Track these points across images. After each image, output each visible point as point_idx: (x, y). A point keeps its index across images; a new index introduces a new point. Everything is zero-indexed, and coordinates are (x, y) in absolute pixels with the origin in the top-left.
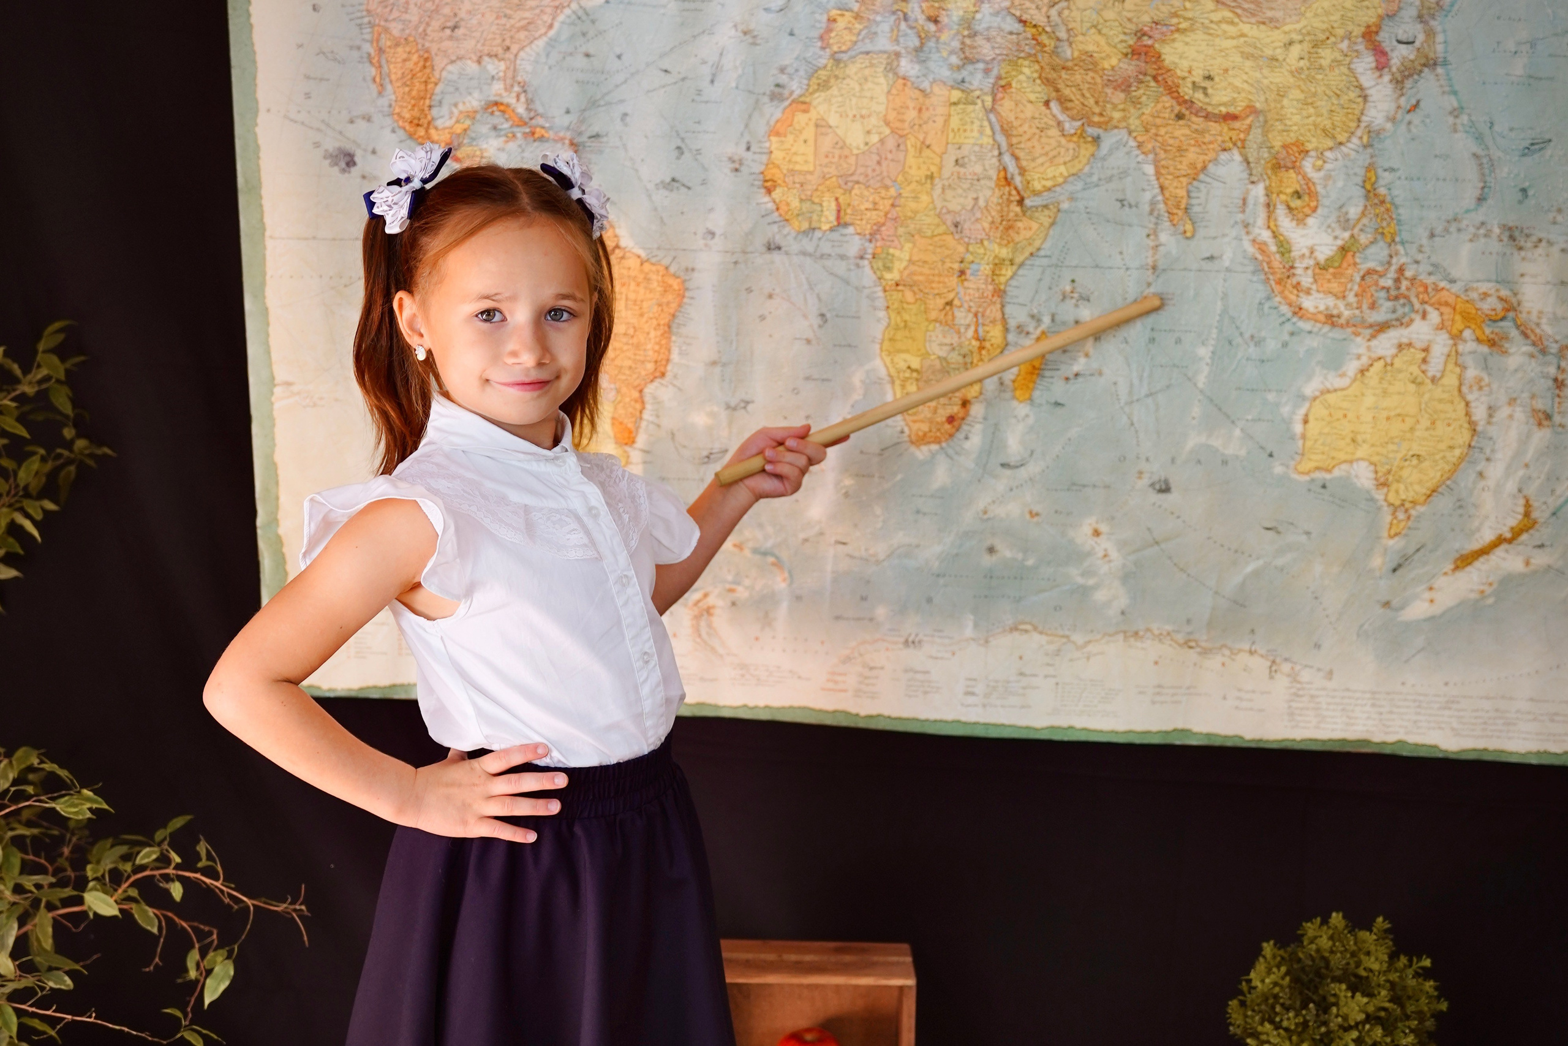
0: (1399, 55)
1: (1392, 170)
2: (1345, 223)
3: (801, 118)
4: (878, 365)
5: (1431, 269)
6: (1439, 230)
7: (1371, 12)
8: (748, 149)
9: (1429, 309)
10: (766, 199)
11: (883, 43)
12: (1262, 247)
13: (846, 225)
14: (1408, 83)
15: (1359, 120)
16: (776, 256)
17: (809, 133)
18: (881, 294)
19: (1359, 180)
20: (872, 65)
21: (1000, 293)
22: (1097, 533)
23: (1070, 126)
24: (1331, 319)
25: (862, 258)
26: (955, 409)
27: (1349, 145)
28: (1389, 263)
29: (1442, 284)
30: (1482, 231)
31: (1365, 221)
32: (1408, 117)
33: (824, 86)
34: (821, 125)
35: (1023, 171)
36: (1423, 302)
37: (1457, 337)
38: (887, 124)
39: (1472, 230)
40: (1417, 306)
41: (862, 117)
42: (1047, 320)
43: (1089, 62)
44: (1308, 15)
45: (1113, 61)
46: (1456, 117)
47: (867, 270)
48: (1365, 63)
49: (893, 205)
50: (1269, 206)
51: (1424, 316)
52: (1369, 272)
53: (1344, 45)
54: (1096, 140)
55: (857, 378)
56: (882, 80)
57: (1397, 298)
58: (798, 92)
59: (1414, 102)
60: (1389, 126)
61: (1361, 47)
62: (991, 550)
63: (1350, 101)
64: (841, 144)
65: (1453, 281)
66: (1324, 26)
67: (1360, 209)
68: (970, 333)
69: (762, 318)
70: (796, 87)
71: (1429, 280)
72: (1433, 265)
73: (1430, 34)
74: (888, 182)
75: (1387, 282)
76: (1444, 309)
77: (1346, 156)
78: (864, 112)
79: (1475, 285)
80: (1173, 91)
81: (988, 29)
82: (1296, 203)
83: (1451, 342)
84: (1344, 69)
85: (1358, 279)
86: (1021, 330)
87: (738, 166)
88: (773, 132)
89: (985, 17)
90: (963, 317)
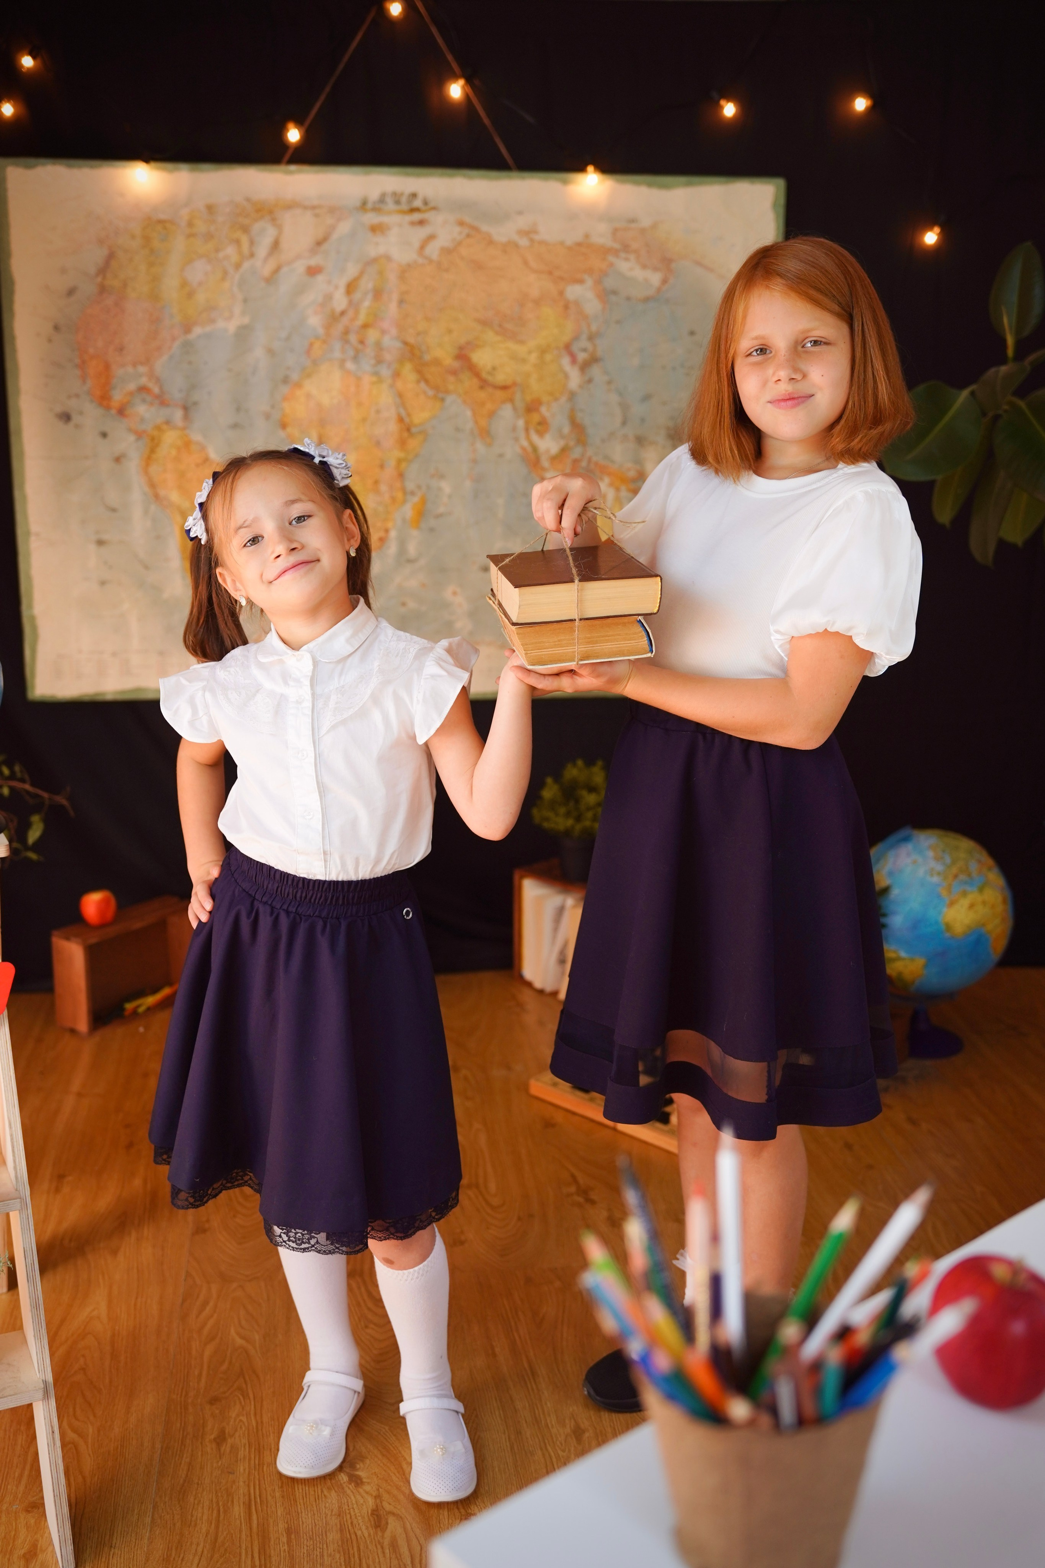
0: (582, 356)
1: (582, 411)
2: (562, 436)
3: (298, 392)
5: (604, 457)
6: (606, 439)
7: (568, 336)
8: (273, 408)
10: (283, 433)
11: (337, 354)
12: (524, 449)
14: (587, 370)
15: (565, 388)
17: (303, 399)
19: (568, 416)
20: (332, 365)
21: (401, 475)
22: (455, 593)
23: (431, 393)
26: (382, 534)
27: (562, 399)
28: (584, 455)
29: (609, 464)
30: (626, 439)
31: (572, 436)
32: (588, 385)
33: (309, 376)
34: (309, 396)
35: (409, 415)
37: (618, 490)
38: (341, 394)
39: (621, 438)
41: (329, 391)
42: (425, 488)
43: (437, 362)
44: (539, 338)
45: (448, 361)
46: (610, 385)
48: (566, 361)
49: (346, 434)
50: (527, 430)
52: (575, 460)
53: (556, 352)
54: (443, 400)
56: (338, 373)
58: (296, 380)
59: (590, 378)
60: (579, 390)
61: (564, 353)
62: (404, 604)
63: (561, 378)
64: (319, 404)
65: (614, 463)
66: (546, 343)
67: (569, 430)
68: (387, 496)
70: (295, 376)
71: (603, 463)
72: (605, 455)
73: (595, 346)
77: (561, 405)
78: (330, 388)
79: (624, 464)
80: (477, 375)
81: (388, 347)
82: (539, 428)
83: (615, 492)
84: (557, 363)
86: (413, 493)
87: (268, 416)
88: (285, 399)
89: (387, 341)
90: (383, 488)
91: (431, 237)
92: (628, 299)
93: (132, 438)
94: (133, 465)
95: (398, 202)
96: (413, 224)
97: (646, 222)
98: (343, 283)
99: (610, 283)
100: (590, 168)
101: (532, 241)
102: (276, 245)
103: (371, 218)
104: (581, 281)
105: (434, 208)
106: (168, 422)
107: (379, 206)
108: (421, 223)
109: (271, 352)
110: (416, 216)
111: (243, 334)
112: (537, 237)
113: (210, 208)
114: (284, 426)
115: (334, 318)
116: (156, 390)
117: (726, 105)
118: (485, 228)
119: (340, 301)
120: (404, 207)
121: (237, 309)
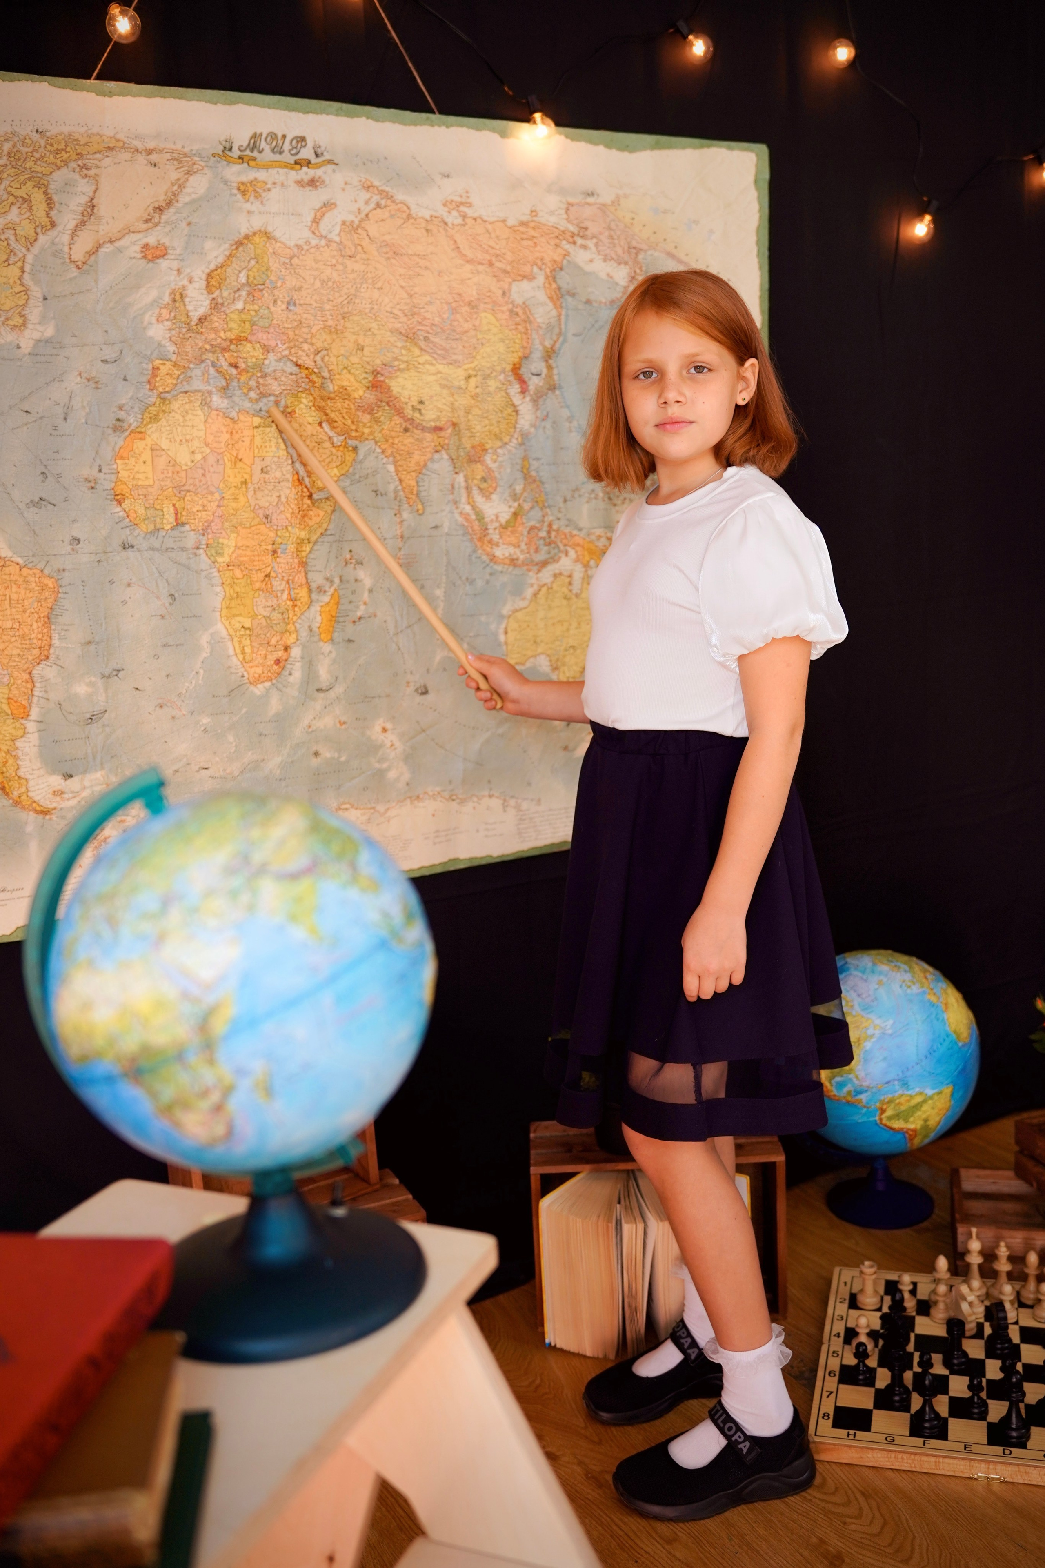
0: (534, 383)
1: (538, 459)
2: (515, 497)
3: (139, 445)
4: (220, 628)
5: (567, 523)
6: (568, 498)
7: (515, 355)
8: (100, 471)
9: (569, 549)
10: (118, 509)
11: (197, 384)
12: (466, 516)
13: (183, 524)
14: (541, 402)
15: (515, 427)
16: (130, 553)
17: (147, 455)
18: (216, 574)
19: (519, 467)
20: (190, 401)
21: (303, 564)
22: (385, 730)
23: (338, 440)
24: (513, 562)
25: (198, 548)
26: (280, 654)
27: (512, 444)
28: (543, 521)
29: (575, 532)
30: (593, 496)
31: (525, 494)
32: (543, 424)
33: (155, 419)
34: (155, 449)
35: (309, 474)
36: (565, 545)
38: (207, 445)
39: (587, 495)
40: (562, 548)
41: (187, 441)
42: (337, 580)
43: (344, 394)
44: (479, 357)
45: (360, 392)
46: (570, 422)
47: (203, 557)
48: (516, 388)
49: (218, 506)
50: (468, 488)
51: (567, 554)
52: (532, 528)
53: (502, 377)
54: (355, 449)
55: (204, 639)
56: (199, 412)
57: (549, 544)
58: (134, 425)
59: (545, 413)
60: (532, 430)
61: (511, 378)
62: (316, 754)
63: (510, 415)
64: (173, 463)
65: (580, 530)
66: (489, 365)
67: (522, 486)
68: (285, 596)
69: (124, 602)
70: (132, 420)
71: (567, 530)
72: (569, 520)
73: (550, 368)
74: (212, 489)
75: (543, 534)
76: (579, 549)
77: (510, 451)
78: (188, 437)
79: (593, 531)
80: (399, 412)
81: (275, 371)
82: (484, 485)
83: (583, 569)
84: (503, 394)
85: (525, 533)
86: (320, 590)
87: (92, 485)
88: (118, 456)
89: (271, 362)
90: (278, 585)
91: (328, 206)
92: (588, 302)
95: (277, 149)
96: (300, 183)
97: (606, 198)
98: (199, 273)
99: (565, 280)
100: (538, 116)
101: (464, 217)
102: (89, 210)
103: (236, 173)
104: (530, 278)
105: (330, 162)
107: (248, 154)
108: (313, 183)
109: (92, 381)
110: (306, 173)
111: (43, 353)
112: (469, 212)
114: (119, 498)
115: (189, 328)
117: (694, 41)
118: (399, 197)
119: (197, 302)
120: (288, 157)
121: (34, 314)
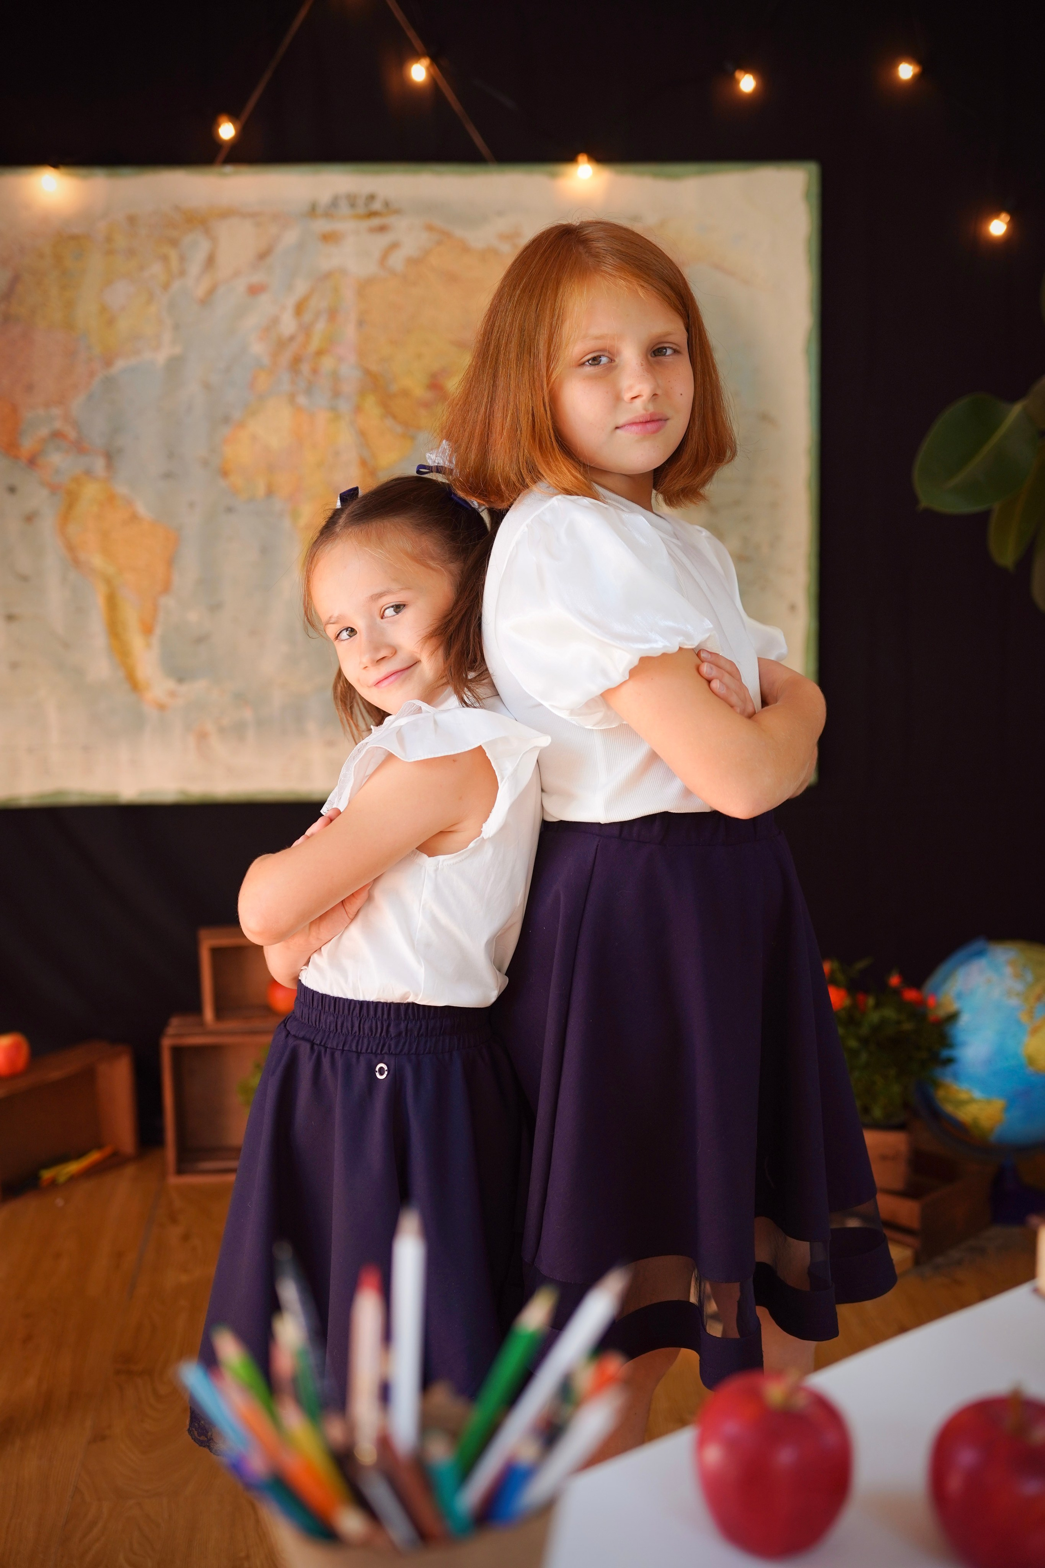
3: (242, 434)
10: (224, 481)
11: (286, 387)
13: (272, 494)
16: (233, 515)
17: (247, 441)
18: (296, 533)
20: (280, 400)
23: (399, 429)
25: (283, 513)
33: (254, 413)
34: (254, 438)
38: (292, 434)
41: (278, 431)
43: (405, 393)
45: (419, 391)
49: (299, 481)
54: (413, 438)
56: (287, 409)
58: (238, 418)
64: (266, 447)
69: (227, 553)
70: (237, 415)
78: (279, 428)
81: (346, 376)
87: (205, 463)
88: (226, 441)
89: (345, 370)
91: (394, 246)
93: (44, 493)
94: (48, 524)
95: (353, 205)
96: (372, 230)
98: (291, 302)
100: (583, 159)
102: (210, 261)
103: (322, 225)
105: (397, 212)
106: (88, 473)
107: (331, 210)
108: (382, 229)
109: (207, 386)
110: (376, 222)
111: (175, 365)
113: (132, 220)
114: (225, 473)
115: (281, 344)
116: (72, 434)
117: (743, 77)
118: (459, 232)
119: (288, 325)
120: (361, 210)
121: (167, 337)
